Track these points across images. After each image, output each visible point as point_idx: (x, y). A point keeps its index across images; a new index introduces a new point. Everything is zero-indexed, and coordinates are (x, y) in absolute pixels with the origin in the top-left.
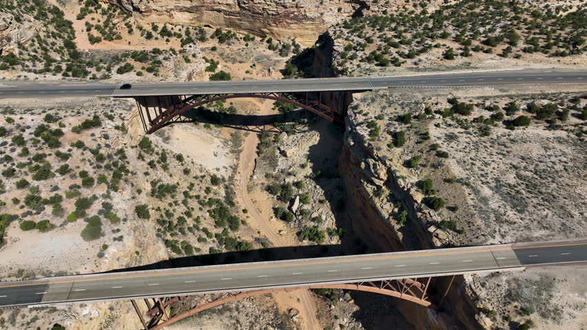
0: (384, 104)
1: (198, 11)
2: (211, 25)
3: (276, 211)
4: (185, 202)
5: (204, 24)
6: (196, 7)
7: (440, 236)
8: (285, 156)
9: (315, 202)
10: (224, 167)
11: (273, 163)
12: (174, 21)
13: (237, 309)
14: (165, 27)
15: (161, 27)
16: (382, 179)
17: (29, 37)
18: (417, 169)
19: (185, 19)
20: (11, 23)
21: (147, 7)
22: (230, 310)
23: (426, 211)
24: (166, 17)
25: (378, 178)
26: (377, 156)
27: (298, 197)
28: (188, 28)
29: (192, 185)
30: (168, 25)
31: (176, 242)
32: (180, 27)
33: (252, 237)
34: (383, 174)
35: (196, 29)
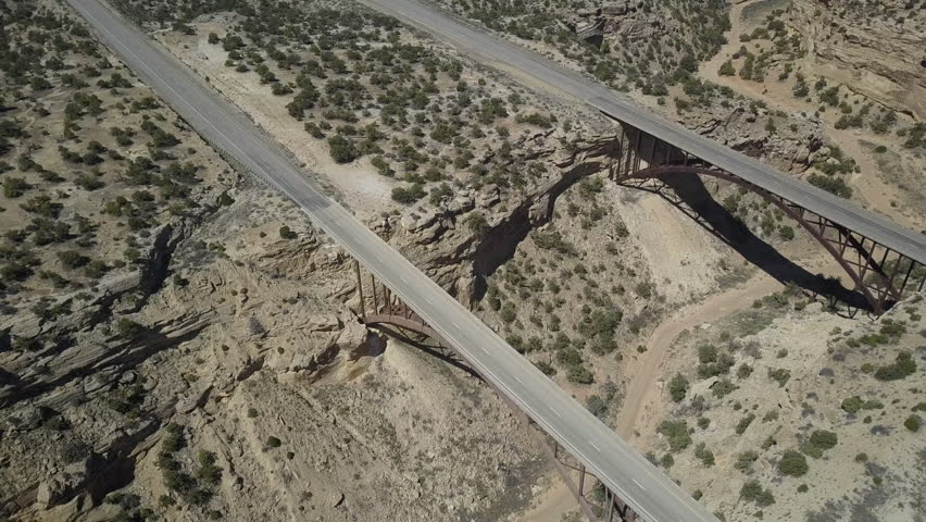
1: (905, 81)
2: (914, 113)
4: (567, 275)
5: (905, 107)
6: (907, 75)
10: (680, 286)
12: (857, 85)
13: (486, 413)
14: (836, 89)
15: (831, 85)
17: (644, 35)
19: (877, 88)
20: (634, 10)
21: (829, 49)
22: (477, 404)
24: (848, 75)
28: (871, 105)
29: (603, 268)
30: (844, 90)
31: (504, 297)
32: (861, 98)
33: (609, 377)
35: (883, 110)
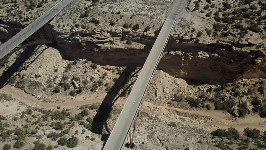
0: (69, 17)
3: (71, 94)
7: (150, 33)
8: (40, 76)
9: (82, 76)
11: (37, 85)
16: (109, 37)
18: (116, 24)
23: (137, 31)
25: (108, 38)
26: (98, 32)
27: (73, 80)
34: (108, 35)
